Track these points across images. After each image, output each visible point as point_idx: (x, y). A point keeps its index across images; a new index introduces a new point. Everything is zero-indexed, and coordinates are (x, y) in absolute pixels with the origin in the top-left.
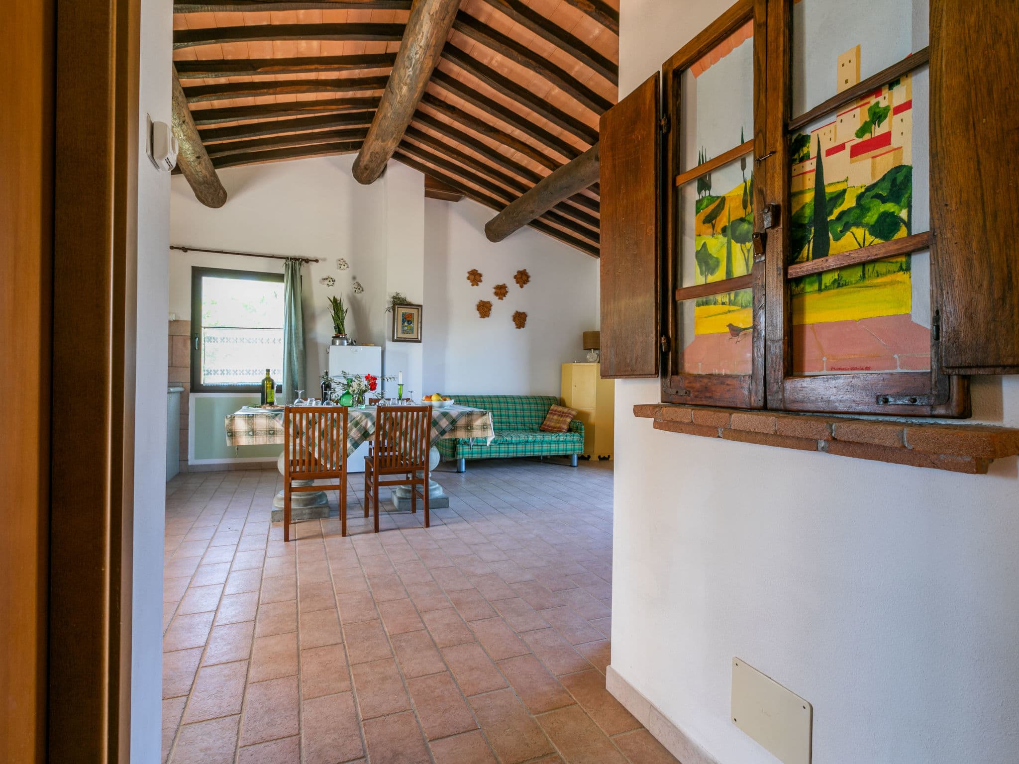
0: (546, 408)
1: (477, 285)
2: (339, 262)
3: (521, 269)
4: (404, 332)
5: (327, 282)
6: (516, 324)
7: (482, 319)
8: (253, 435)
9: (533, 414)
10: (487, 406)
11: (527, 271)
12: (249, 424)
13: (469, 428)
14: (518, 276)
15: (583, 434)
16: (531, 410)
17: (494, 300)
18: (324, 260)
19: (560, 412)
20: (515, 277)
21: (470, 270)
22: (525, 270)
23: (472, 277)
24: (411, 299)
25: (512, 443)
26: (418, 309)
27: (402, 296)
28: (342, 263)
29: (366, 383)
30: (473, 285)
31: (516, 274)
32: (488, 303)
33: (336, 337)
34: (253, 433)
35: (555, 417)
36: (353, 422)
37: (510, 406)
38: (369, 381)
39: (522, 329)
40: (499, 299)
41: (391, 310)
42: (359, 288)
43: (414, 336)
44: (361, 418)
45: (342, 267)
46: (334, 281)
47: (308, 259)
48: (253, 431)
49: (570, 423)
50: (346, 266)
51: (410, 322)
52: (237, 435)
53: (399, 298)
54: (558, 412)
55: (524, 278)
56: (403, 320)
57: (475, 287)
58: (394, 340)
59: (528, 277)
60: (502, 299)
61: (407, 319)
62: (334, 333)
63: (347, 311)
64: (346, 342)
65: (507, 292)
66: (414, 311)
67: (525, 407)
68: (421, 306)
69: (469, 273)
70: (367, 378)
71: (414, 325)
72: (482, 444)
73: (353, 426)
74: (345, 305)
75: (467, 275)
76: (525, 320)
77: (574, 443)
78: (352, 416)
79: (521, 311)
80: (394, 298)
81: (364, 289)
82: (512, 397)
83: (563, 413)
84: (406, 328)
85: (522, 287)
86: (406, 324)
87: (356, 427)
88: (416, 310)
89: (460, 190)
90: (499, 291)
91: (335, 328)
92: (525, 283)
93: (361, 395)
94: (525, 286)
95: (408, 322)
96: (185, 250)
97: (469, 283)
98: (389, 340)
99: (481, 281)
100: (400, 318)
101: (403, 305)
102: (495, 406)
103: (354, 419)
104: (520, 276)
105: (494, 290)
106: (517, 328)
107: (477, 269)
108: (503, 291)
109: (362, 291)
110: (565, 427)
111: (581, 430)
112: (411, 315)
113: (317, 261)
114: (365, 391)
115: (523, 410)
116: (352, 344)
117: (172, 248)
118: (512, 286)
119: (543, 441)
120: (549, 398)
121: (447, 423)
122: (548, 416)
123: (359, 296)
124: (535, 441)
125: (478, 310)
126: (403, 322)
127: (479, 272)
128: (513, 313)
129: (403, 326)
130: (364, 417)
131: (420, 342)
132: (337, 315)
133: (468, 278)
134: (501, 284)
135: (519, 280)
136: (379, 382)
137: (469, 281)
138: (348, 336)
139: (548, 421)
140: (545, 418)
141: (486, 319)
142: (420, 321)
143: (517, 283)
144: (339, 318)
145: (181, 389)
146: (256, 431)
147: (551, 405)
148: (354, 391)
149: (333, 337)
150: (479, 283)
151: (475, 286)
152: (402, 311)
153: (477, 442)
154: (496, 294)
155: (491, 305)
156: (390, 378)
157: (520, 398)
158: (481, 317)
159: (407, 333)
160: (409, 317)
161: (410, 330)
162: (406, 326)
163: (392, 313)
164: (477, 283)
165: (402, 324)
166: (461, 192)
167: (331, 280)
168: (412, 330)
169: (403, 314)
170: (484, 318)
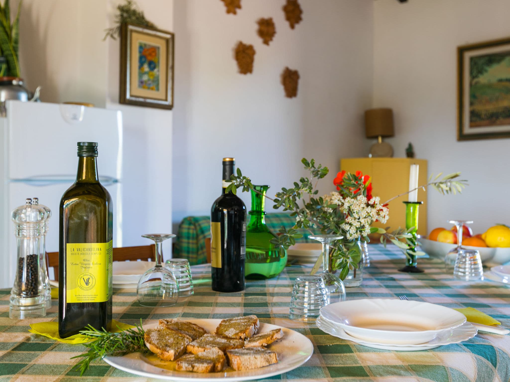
1: (235, 13)
4: (142, 84)
6: (286, 89)
7: (243, 76)
14: (288, 8)
17: (257, 43)
20: (285, 9)
24: (152, 15)
26: (167, 39)
27: (137, 7)
30: (229, 12)
32: (251, 47)
39: (293, 98)
40: (264, 43)
41: (116, 36)
43: (160, 95)
51: (153, 65)
53: (132, 12)
55: (295, 12)
56: (141, 58)
57: (231, 16)
58: (124, 102)
59: (300, 12)
60: (268, 44)
61: (149, 59)
65: (274, 33)
66: (159, 43)
68: (172, 34)
71: (161, 71)
76: (297, 84)
79: (292, 67)
80: (122, 9)
84: (145, 78)
85: (292, 27)
86: (146, 68)
88: (164, 42)
90: (264, 29)
92: (296, 22)
94: (297, 26)
95: (150, 64)
97: (224, 8)
98: (113, 101)
99: (239, 7)
100: (136, 55)
101: (140, 26)
105: (257, 27)
106: (287, 96)
108: (269, 30)
112: (154, 50)
125: (237, 59)
126: (141, 64)
128: (281, 69)
129: (141, 74)
131: (169, 108)
134: (266, 17)
135: (289, 15)
142: (170, 63)
150: (238, 10)
152: (138, 39)
154: (260, 34)
155: (254, 53)
158: (242, 73)
159: (149, 88)
160: (150, 54)
161: (153, 81)
162: (146, 73)
163: (117, 43)
164: (235, 11)
165: (140, 68)
168: (157, 81)
169: (141, 47)
170: (245, 73)
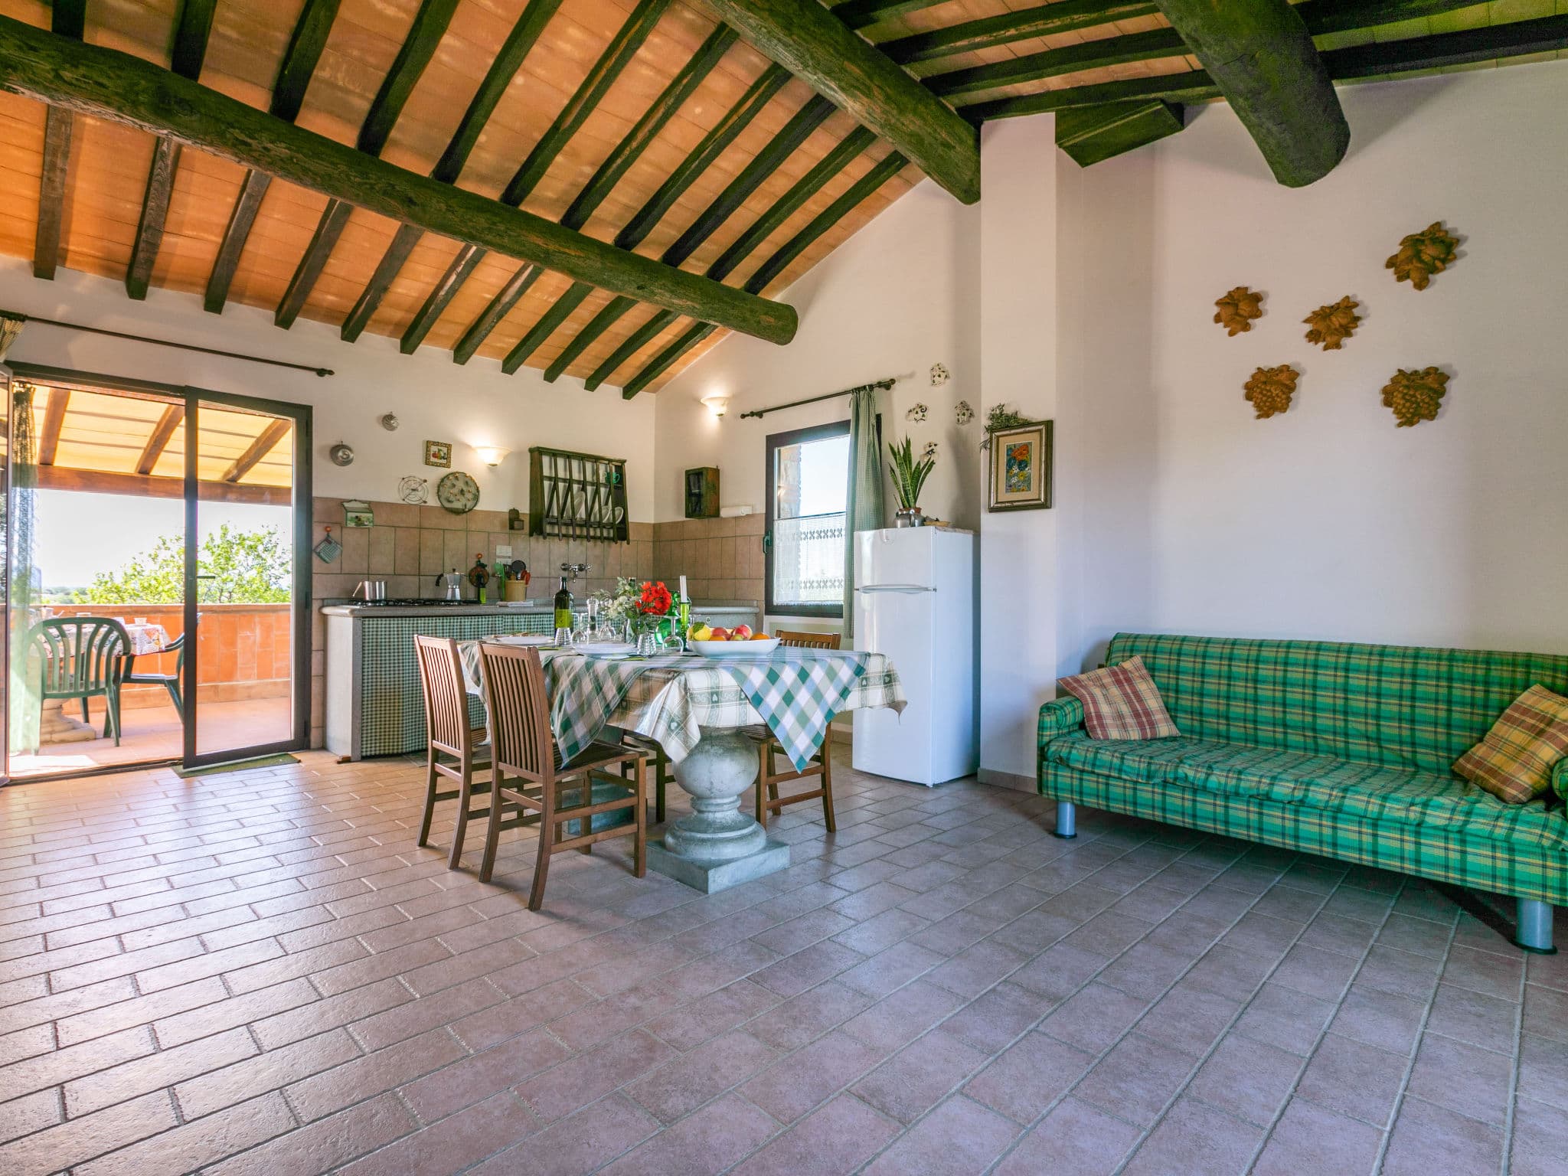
1: (1247, 328)
2: (933, 373)
4: (1010, 488)
5: (913, 415)
6: (1397, 412)
7: (1265, 420)
11: (1449, 226)
14: (1406, 255)
17: (1306, 355)
18: (912, 375)
20: (1393, 262)
21: (1223, 294)
22: (1439, 224)
23: (1230, 310)
24: (1027, 411)
25: (1204, 789)
26: (1043, 431)
27: (1011, 407)
28: (937, 373)
30: (1232, 334)
32: (1287, 368)
39: (1425, 424)
40: (1327, 347)
42: (965, 412)
43: (1033, 495)
45: (938, 378)
46: (924, 410)
47: (880, 383)
50: (943, 375)
51: (1023, 465)
53: (1004, 415)
55: (1436, 250)
56: (1009, 461)
58: (991, 510)
59: (1451, 244)
60: (1338, 347)
61: (1018, 459)
65: (1359, 319)
66: (1033, 438)
68: (1049, 423)
69: (1219, 302)
71: (1035, 470)
72: (1106, 772)
75: (1214, 310)
76: (1441, 393)
79: (1418, 365)
80: (994, 415)
84: (1014, 480)
86: (1015, 470)
88: (1038, 435)
89: (1140, 97)
90: (1326, 325)
92: (1434, 272)
94: (1435, 278)
95: (1020, 464)
96: (760, 414)
97: (1221, 330)
98: (986, 510)
99: (1259, 315)
100: (1003, 459)
101: (1011, 427)
104: (1417, 252)
105: (1307, 328)
106: (1405, 424)
107: (1245, 285)
108: (1341, 320)
109: (971, 415)
110: (1525, 779)
112: (1026, 447)
117: (743, 416)
118: (1380, 293)
119: (1339, 809)
123: (964, 428)
124: (1302, 802)
125: (1250, 399)
126: (1009, 467)
127: (1254, 290)
128: (1383, 379)
129: (1009, 478)
131: (1046, 506)
133: (1217, 318)
134: (1334, 300)
135: (1409, 266)
137: (1219, 326)
139: (1486, 744)
141: (1276, 417)
142: (1046, 458)
143: (1400, 279)
145: (756, 610)
150: (1255, 322)
151: (1241, 334)
152: (1007, 442)
153: (1094, 765)
154: (1315, 336)
155: (1296, 374)
158: (1260, 417)
159: (1018, 490)
160: (1021, 454)
161: (1023, 482)
162: (1015, 475)
163: (989, 452)
164: (1248, 324)
165: (1008, 472)
166: (1148, 102)
167: (919, 410)
168: (1027, 480)
169: (1010, 449)
170: (1267, 415)
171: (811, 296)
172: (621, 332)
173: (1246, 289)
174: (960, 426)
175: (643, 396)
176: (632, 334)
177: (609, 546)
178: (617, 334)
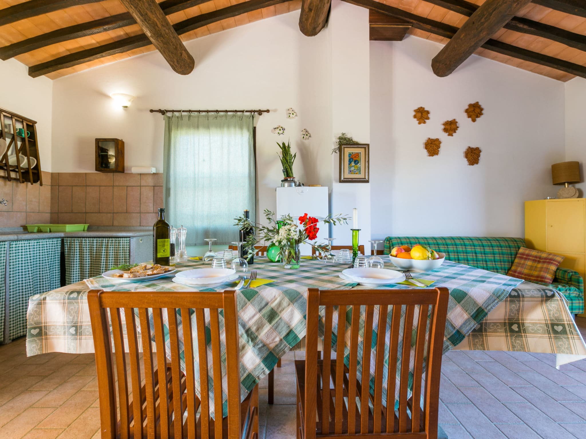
0: (513, 252)
1: (425, 123)
2: (288, 112)
3: (473, 102)
4: (351, 172)
5: (277, 131)
6: (469, 160)
7: (431, 157)
8: (76, 334)
9: (497, 258)
10: (442, 249)
11: (480, 104)
12: (69, 312)
13: (515, 327)
14: (470, 110)
15: (582, 288)
16: (494, 254)
17: (443, 136)
18: (275, 111)
19: (536, 257)
20: (467, 111)
21: (416, 109)
22: (478, 102)
23: (420, 114)
24: (357, 138)
26: (365, 148)
27: (349, 136)
28: (291, 113)
29: (302, 227)
30: (419, 123)
31: (467, 107)
32: (437, 140)
33: (285, 180)
34: (76, 330)
35: (529, 263)
36: (264, 311)
37: (469, 249)
38: (306, 224)
39: (475, 165)
40: (449, 135)
41: (338, 151)
42: (307, 134)
43: (361, 176)
44: (280, 304)
45: (291, 115)
46: (284, 129)
47: (260, 110)
48: (76, 327)
49: (556, 272)
50: (295, 114)
51: (357, 162)
52: (51, 332)
53: (345, 139)
54: (533, 256)
55: (477, 110)
56: (350, 160)
58: (341, 181)
59: (482, 109)
60: (452, 136)
61: (354, 159)
62: (283, 177)
63: (295, 155)
64: (293, 184)
65: (458, 127)
66: (361, 151)
67: (487, 250)
68: (368, 145)
69: (415, 111)
70: (302, 219)
71: (362, 165)
73: (265, 321)
74: (293, 151)
75: (414, 113)
76: (479, 156)
77: (572, 300)
78: (262, 299)
79: (473, 146)
80: (340, 138)
81: (312, 135)
82: (470, 239)
83: (540, 258)
84: (352, 169)
85: (474, 121)
86: (353, 164)
87: (270, 320)
88: (363, 150)
89: (408, 19)
90: (448, 127)
91: (284, 172)
92: (477, 117)
93: (292, 247)
94: (478, 119)
95: (355, 162)
97: (415, 121)
98: (336, 182)
99: (428, 118)
100: (347, 159)
101: (349, 144)
102: (451, 249)
103: (267, 304)
104: (473, 109)
105: (443, 127)
106: (470, 164)
107: (423, 107)
108: (453, 126)
109: (310, 137)
110: (549, 276)
111: (579, 282)
112: (358, 155)
113: (268, 111)
114: (298, 241)
115: (485, 254)
116: (299, 185)
117: (152, 111)
118: (463, 120)
120: (514, 240)
121: (466, 316)
122: (517, 260)
123: (306, 142)
125: (426, 148)
126: (350, 162)
127: (426, 109)
128: (464, 149)
129: (350, 167)
130: (286, 301)
131: (367, 182)
132: (286, 159)
133: (415, 117)
134: (450, 119)
135: (471, 114)
136: (321, 225)
137: (415, 119)
138: (296, 180)
139: (518, 266)
140: (512, 263)
141: (435, 157)
142: (367, 160)
143: (469, 117)
144: (287, 161)
146: (81, 327)
147: (519, 248)
148: (280, 242)
149: (282, 181)
150: (427, 121)
151: (422, 124)
152: (348, 151)
154: (445, 130)
155: (440, 143)
156: (339, 220)
157: (479, 239)
158: (430, 156)
159: (355, 174)
160: (355, 157)
161: (357, 170)
162: (353, 166)
163: (338, 154)
164: (425, 121)
165: (349, 164)
166: (408, 22)
167: (281, 129)
168: (359, 170)
169: (350, 154)
170: (432, 156)
171: (206, 51)
172: (57, 21)
173: (424, 108)
174: (304, 141)
175: (43, 79)
176: (65, 26)
177: (17, 186)
178: (52, 21)
